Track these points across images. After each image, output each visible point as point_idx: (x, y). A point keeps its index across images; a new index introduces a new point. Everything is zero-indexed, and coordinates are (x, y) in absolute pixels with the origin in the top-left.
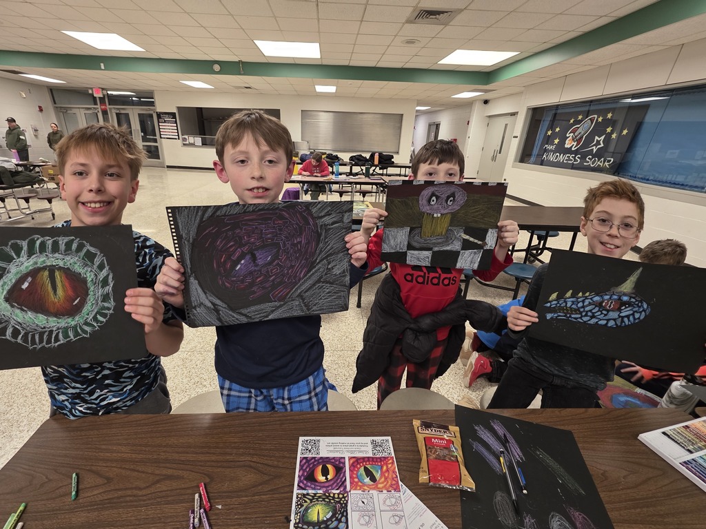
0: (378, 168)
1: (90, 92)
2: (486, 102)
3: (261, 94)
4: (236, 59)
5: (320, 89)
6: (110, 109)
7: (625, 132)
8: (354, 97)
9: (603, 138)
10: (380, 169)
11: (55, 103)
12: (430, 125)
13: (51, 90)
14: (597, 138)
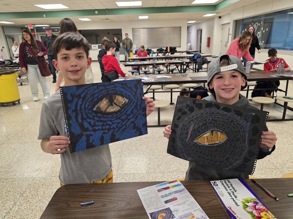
0: (170, 54)
1: (26, 26)
2: (220, 17)
3: (112, 21)
4: (105, 8)
5: (140, 18)
6: (37, 34)
7: (267, 29)
8: (156, 20)
9: (260, 32)
10: (171, 54)
11: (4, 33)
12: (198, 31)
13: (3, 27)
14: (258, 33)
